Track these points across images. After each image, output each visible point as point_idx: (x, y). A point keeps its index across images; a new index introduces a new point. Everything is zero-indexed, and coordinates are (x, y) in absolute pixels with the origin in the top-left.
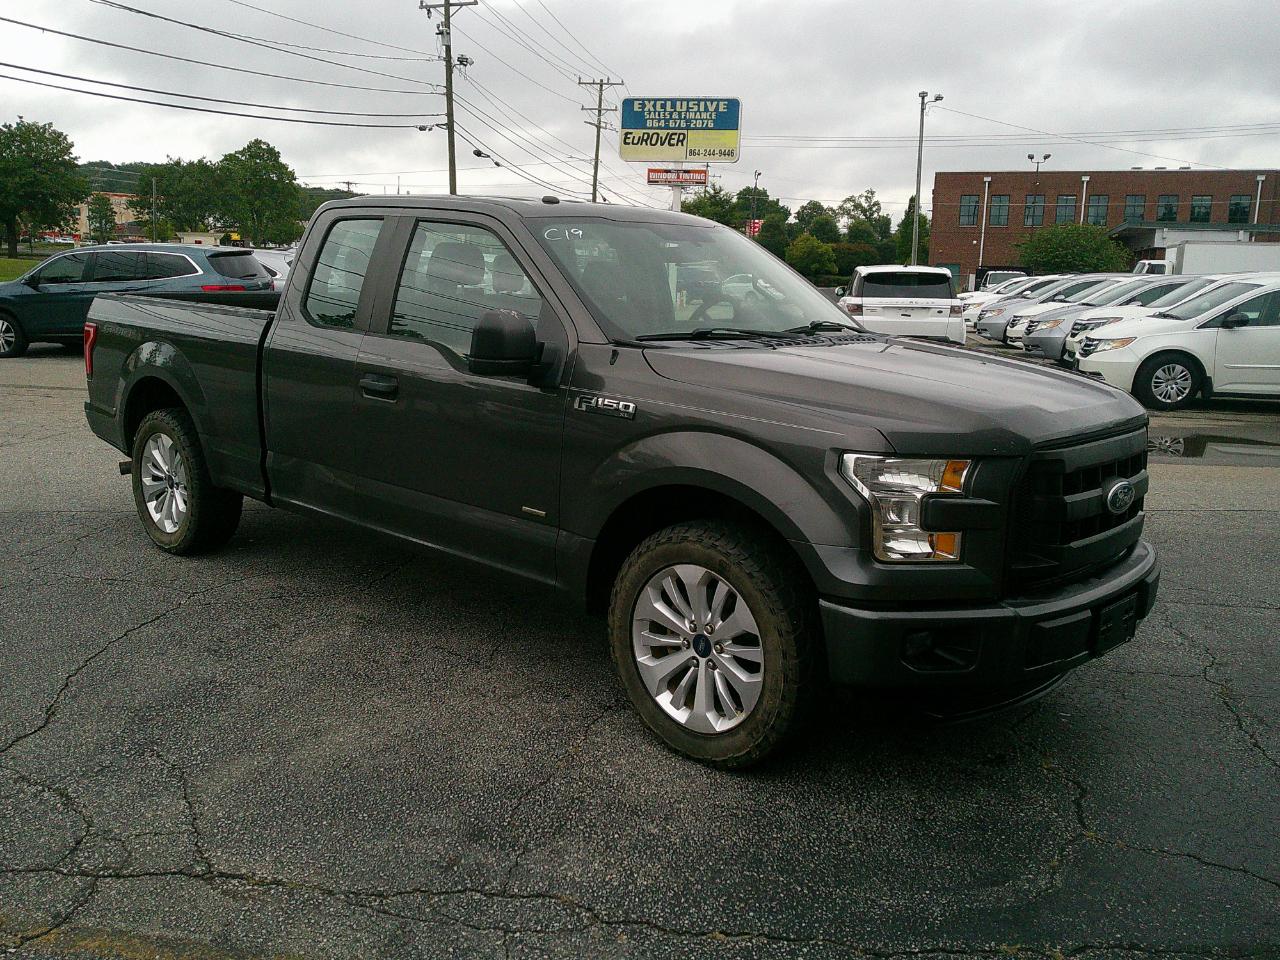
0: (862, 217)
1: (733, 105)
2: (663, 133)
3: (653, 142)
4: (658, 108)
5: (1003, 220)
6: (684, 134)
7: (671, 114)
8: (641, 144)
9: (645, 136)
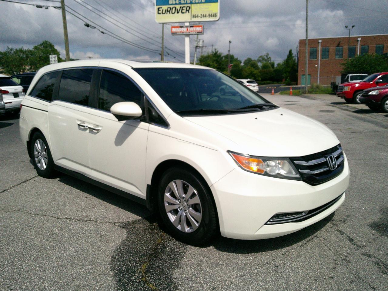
2: (178, 7)
3: (173, 12)
6: (189, 7)
8: (167, 13)
9: (169, 9)
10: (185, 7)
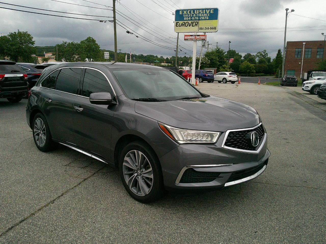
0: (263, 57)
3: (186, 25)
5: (309, 56)
6: (197, 22)
8: (182, 26)
9: (184, 23)
10: (194, 22)
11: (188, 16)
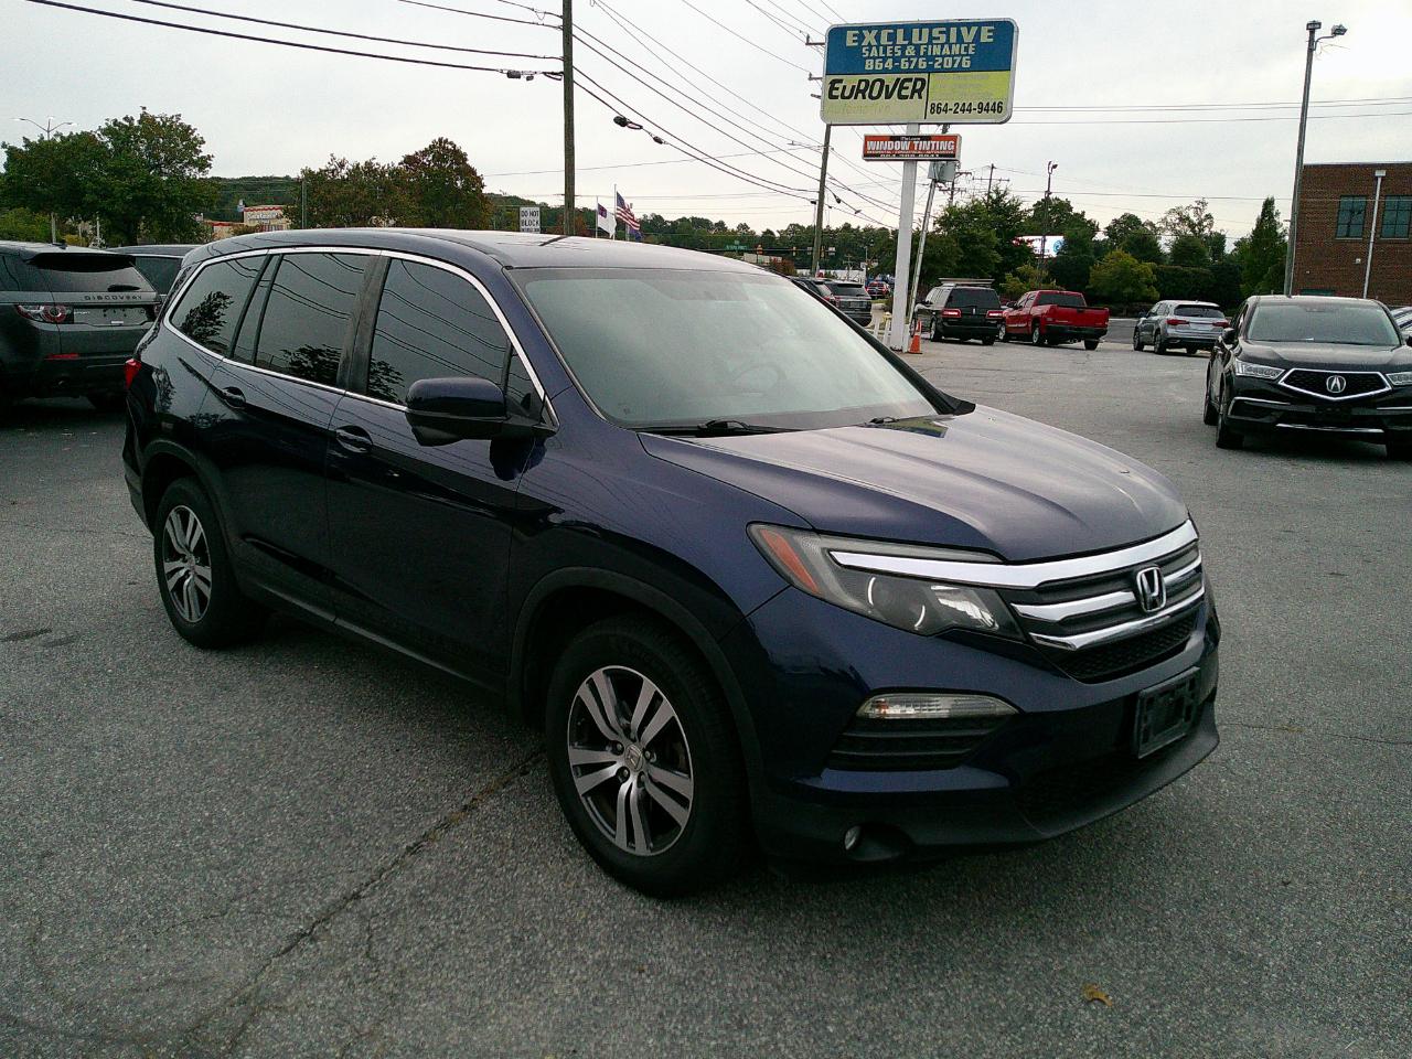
0: (1189, 233)
1: (1004, 32)
2: (890, 79)
3: (875, 94)
4: (884, 41)
6: (923, 80)
7: (904, 48)
8: (856, 98)
9: (863, 84)
10: (910, 80)
11: (881, 55)
